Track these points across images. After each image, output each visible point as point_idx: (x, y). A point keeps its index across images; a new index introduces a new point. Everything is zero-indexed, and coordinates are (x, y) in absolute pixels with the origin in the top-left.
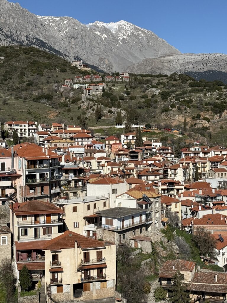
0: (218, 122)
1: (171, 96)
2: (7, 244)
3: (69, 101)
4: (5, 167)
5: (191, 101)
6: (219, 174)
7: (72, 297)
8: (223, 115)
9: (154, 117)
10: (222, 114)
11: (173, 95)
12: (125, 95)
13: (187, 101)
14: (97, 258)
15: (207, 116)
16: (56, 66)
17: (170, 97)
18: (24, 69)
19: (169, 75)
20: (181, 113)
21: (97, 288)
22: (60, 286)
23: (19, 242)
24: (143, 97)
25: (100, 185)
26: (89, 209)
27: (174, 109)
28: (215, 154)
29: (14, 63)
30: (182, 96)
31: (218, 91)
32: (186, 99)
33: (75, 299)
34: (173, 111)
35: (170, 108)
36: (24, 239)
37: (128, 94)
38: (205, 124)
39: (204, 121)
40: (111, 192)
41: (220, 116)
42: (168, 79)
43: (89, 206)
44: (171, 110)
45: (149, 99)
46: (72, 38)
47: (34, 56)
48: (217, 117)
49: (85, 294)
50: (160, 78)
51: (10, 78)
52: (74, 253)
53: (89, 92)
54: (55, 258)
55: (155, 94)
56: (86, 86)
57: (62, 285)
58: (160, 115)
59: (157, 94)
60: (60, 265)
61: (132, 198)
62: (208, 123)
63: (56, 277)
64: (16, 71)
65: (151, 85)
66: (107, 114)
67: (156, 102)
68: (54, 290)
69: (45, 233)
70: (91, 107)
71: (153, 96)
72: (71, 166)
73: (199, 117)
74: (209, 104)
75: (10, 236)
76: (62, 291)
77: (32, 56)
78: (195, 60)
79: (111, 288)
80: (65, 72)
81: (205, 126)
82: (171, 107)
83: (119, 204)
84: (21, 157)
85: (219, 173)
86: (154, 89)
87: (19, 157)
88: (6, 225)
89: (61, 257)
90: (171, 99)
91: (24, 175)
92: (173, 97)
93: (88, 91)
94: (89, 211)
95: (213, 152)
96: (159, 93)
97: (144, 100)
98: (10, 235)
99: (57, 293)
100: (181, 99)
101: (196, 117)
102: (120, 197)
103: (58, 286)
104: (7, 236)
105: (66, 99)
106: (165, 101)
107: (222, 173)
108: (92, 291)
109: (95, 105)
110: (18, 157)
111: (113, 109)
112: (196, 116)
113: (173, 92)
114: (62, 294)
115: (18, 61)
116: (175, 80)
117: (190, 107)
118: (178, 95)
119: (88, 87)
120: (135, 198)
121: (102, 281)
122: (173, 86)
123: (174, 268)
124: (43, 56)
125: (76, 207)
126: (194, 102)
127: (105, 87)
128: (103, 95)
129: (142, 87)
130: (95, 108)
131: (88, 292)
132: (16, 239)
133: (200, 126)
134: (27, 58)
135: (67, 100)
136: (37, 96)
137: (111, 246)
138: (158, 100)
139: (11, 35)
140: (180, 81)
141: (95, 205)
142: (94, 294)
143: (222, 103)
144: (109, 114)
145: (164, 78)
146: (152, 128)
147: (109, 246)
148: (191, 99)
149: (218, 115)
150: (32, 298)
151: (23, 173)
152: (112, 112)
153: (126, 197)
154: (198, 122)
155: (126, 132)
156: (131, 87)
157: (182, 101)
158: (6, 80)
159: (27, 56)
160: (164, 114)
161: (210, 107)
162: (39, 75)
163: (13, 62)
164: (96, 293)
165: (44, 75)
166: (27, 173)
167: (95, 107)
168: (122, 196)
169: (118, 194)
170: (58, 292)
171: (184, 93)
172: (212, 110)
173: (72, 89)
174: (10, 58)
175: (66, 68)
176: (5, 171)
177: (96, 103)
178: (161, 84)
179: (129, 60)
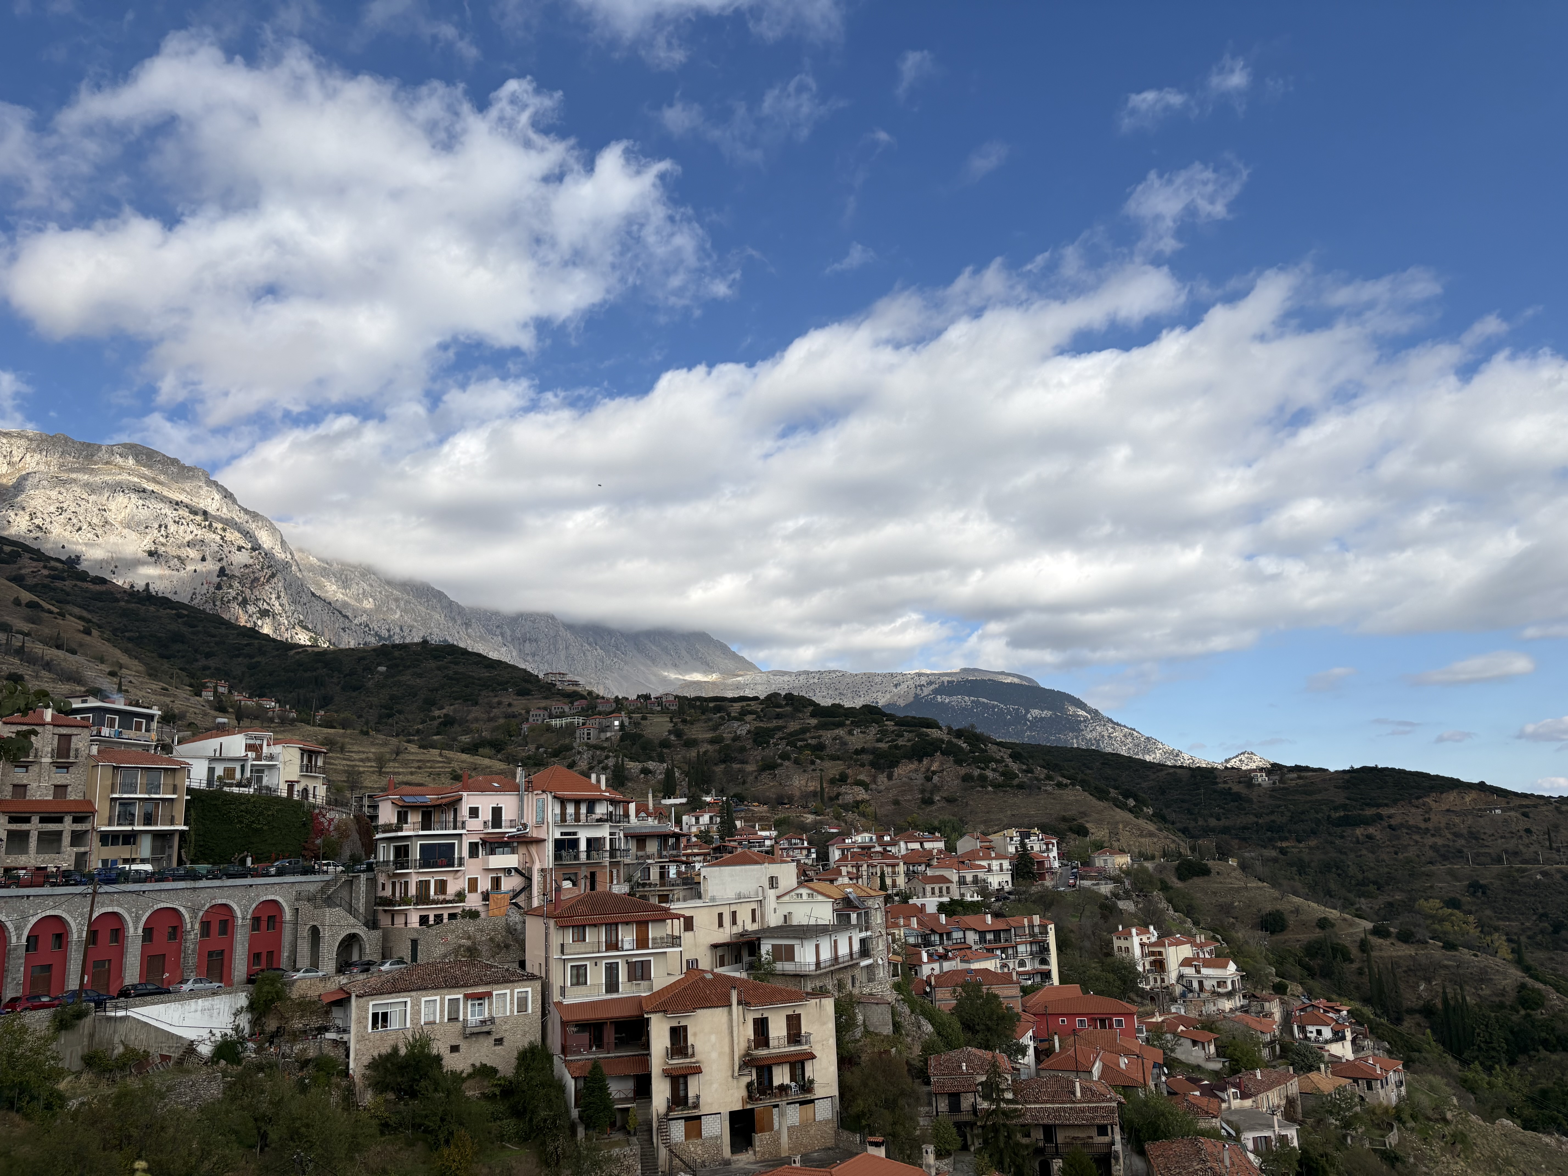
0: (888, 789)
1: (776, 736)
2: (530, 1011)
3: (545, 752)
4: (503, 818)
5: (821, 747)
6: (933, 889)
7: (727, 1152)
8: (896, 774)
9: (744, 783)
10: (893, 772)
11: (779, 734)
12: (672, 737)
13: (814, 746)
14: (789, 1035)
15: (862, 777)
16: (507, 682)
17: (773, 738)
18: (432, 691)
19: (762, 697)
20: (805, 771)
21: (789, 1122)
22: (694, 1122)
23: (566, 1002)
24: (712, 741)
25: (738, 868)
26: (721, 925)
27: (786, 763)
28: (907, 849)
29: (409, 680)
30: (801, 736)
31: (876, 726)
32: (809, 741)
33: (735, 1157)
34: (787, 767)
35: (779, 761)
36: (576, 997)
37: (679, 734)
38: (862, 794)
39: (857, 789)
40: (766, 885)
41: (890, 777)
42: (760, 704)
43: (720, 915)
44: (781, 765)
45: (727, 745)
46: (525, 642)
47: (457, 664)
48: (882, 778)
49: (761, 1140)
50: (744, 703)
51: (400, 712)
52: (731, 1020)
53: (589, 734)
54: (678, 1035)
55: (738, 733)
56: (581, 721)
57: (699, 1118)
58: (756, 778)
59: (744, 732)
60: (693, 1055)
61: (820, 898)
62: (866, 791)
63: (682, 1093)
64: (415, 695)
65: (729, 715)
66: (637, 776)
67: (743, 749)
68: (678, 1130)
69: (631, 977)
70: (600, 762)
71: (736, 738)
72: (652, 827)
73: (843, 779)
74: (863, 751)
75: (539, 988)
76: (700, 1135)
77: (450, 663)
78: (791, 686)
79: (827, 1122)
80: (528, 694)
81: (859, 798)
82: (780, 757)
83: (785, 916)
84: (543, 791)
85: (933, 886)
86: (736, 724)
87: (540, 792)
88: (516, 965)
89: (695, 1034)
90: (776, 745)
91: (551, 840)
92: (781, 739)
93: (586, 731)
94: (721, 930)
95: (902, 844)
96: (749, 732)
97: (717, 747)
98: (538, 985)
99: (686, 1140)
100: (799, 744)
101: (839, 780)
102: (786, 899)
103: (687, 1119)
104: (529, 989)
105: (538, 748)
106: (763, 748)
107: (941, 885)
108: (779, 1132)
109: (607, 757)
110: (535, 792)
111: (651, 765)
112: (837, 777)
113: (779, 728)
114: (699, 1141)
115: (420, 676)
116: (779, 706)
117: (822, 759)
118: (791, 734)
119: (584, 724)
120: (829, 897)
121: (802, 1103)
122: (778, 716)
123: (964, 1068)
124: (477, 663)
125: (692, 917)
126: (828, 749)
127: (626, 722)
128: (622, 739)
129: (710, 720)
130: (610, 764)
131: (766, 1135)
132: (556, 997)
133: (849, 799)
134: (439, 668)
135: (541, 750)
136: (468, 743)
137: (823, 1000)
138: (748, 747)
139: (390, 636)
140: (788, 708)
141: (734, 914)
142: (784, 1139)
143: (890, 747)
144: (642, 776)
145: (752, 703)
146: (746, 803)
147: (818, 1000)
148: (821, 743)
149: (885, 774)
150: (622, 1156)
151: (548, 833)
152: (650, 772)
153: (805, 897)
154: (843, 789)
155: (694, 810)
156: (684, 721)
157: (801, 746)
158: (390, 716)
159: (441, 663)
160: (765, 775)
161: (866, 758)
162: (470, 703)
163: (407, 678)
164: (790, 1137)
165: (480, 701)
166: (558, 836)
167: (611, 762)
168: (793, 893)
169: (781, 890)
170: (687, 1136)
171: (804, 730)
172: (873, 764)
173: (549, 728)
174: (401, 668)
175: (529, 686)
176: (500, 827)
177: (611, 754)
178: (751, 713)
179: (651, 686)
